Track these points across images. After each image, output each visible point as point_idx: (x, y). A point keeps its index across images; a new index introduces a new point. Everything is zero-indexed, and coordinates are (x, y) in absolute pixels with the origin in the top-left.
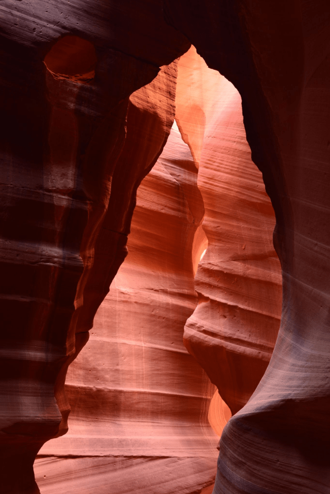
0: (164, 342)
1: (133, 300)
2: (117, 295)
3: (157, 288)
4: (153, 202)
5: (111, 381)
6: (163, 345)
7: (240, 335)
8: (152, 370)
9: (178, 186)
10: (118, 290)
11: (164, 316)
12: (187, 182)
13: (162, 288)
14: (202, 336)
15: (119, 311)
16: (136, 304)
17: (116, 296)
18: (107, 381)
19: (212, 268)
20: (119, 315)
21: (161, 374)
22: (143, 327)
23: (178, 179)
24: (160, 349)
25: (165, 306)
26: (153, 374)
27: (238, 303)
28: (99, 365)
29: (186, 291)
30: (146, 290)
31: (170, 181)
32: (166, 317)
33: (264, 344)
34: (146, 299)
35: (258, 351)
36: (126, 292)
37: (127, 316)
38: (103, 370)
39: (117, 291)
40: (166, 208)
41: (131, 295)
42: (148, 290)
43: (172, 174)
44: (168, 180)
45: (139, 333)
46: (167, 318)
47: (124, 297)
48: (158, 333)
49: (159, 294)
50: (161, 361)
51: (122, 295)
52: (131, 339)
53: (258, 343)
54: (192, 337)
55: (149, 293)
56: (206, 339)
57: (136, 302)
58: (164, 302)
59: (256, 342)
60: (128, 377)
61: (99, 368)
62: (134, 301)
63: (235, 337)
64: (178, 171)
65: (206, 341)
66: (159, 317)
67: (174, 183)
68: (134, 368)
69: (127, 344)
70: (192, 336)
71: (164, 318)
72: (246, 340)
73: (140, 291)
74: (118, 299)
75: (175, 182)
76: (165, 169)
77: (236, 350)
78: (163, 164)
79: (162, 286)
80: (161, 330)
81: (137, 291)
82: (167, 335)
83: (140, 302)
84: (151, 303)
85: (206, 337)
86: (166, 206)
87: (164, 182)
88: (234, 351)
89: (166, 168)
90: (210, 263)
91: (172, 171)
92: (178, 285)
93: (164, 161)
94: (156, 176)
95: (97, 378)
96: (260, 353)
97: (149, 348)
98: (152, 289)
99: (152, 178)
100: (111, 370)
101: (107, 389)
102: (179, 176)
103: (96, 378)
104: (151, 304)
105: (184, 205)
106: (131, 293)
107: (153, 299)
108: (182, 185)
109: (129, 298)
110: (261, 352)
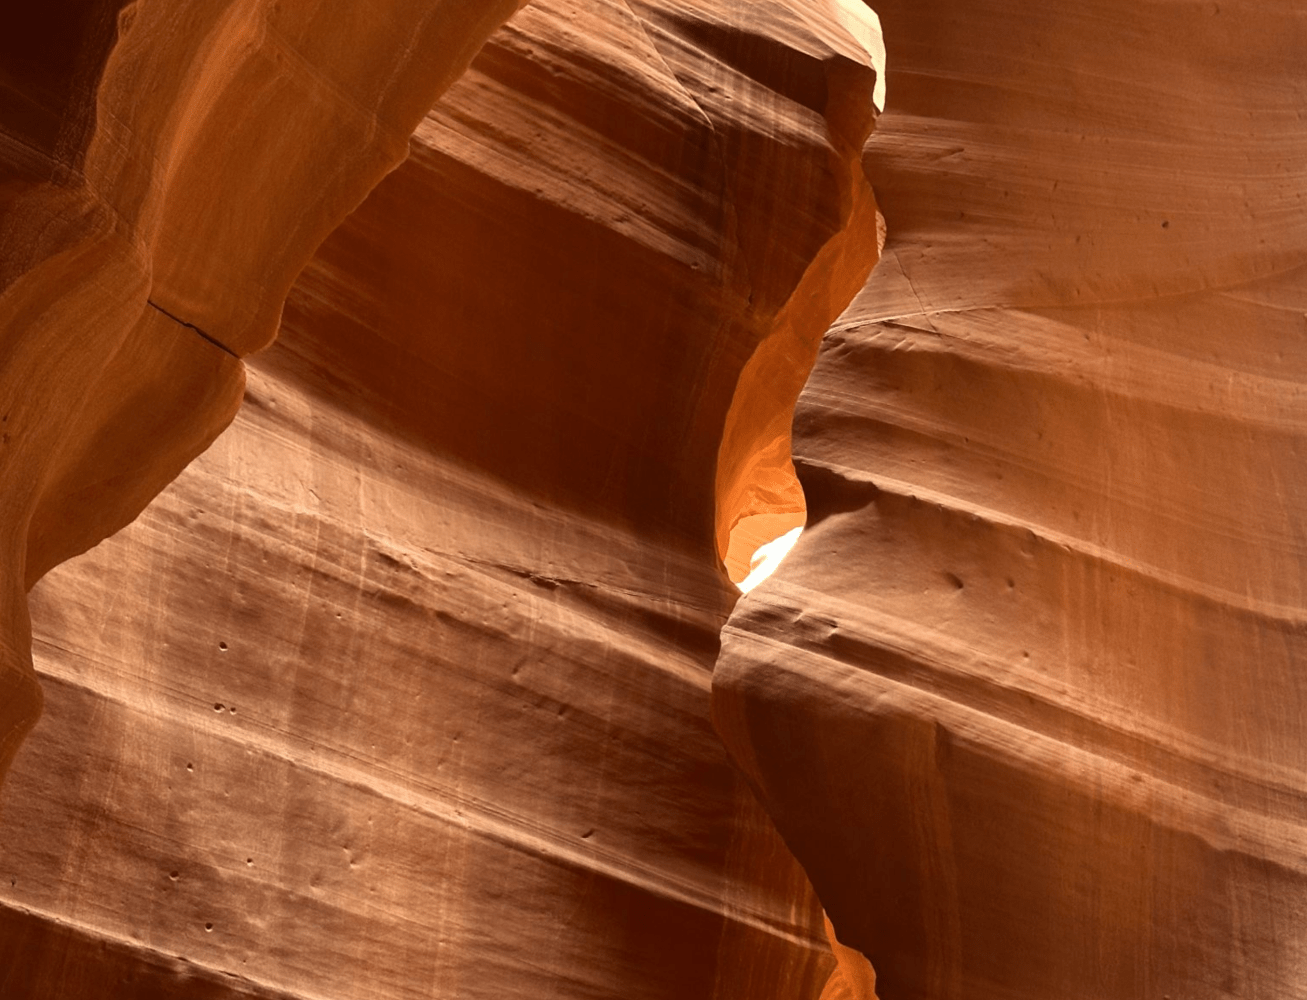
0: (551, 824)
1: (435, 602)
2: (364, 563)
3: (548, 573)
4: (586, 182)
5: (273, 951)
6: (544, 834)
7: (1030, 673)
8: (475, 945)
9: (705, 129)
10: (371, 542)
11: (565, 701)
12: (745, 121)
13: (571, 577)
14: (824, 668)
15: (362, 635)
16: (441, 627)
17: (356, 569)
18: (252, 945)
19: (899, 345)
20: (359, 654)
21: (515, 971)
22: (458, 735)
23: (704, 99)
24: (531, 852)
25: (574, 653)
26: (480, 962)
27: (1027, 518)
28: (225, 857)
29: (678, 608)
30: (493, 570)
31: (675, 102)
32: (577, 704)
33: (1164, 740)
34: (493, 607)
35: (1126, 771)
36: (407, 561)
37: (396, 667)
38: (238, 885)
39: (366, 546)
40: (640, 221)
41: (427, 581)
42: (505, 576)
43: (684, 79)
44: (664, 96)
45: (441, 761)
46: (578, 712)
47: (396, 582)
48: (528, 777)
49: (552, 598)
50: (525, 907)
51: (385, 571)
52: (396, 778)
53: (1128, 727)
54: (764, 673)
55: (511, 589)
56: (846, 684)
57: (443, 616)
58: (575, 634)
59: (1117, 722)
60: (358, 949)
61: (224, 872)
62: (437, 607)
63: (1007, 682)
64: (714, 70)
65: (845, 694)
66: (543, 701)
67: (688, 116)
68: (395, 914)
69: (380, 796)
70: (767, 666)
71: (564, 709)
72: (1064, 702)
73: (469, 571)
74: (362, 580)
75: (692, 111)
76: (654, 53)
77: (1011, 750)
78: (649, 31)
79: (571, 568)
80: (547, 762)
81: (454, 568)
82: (572, 790)
83: (465, 616)
84: (514, 630)
85: (844, 675)
86: (638, 211)
87: (644, 103)
88: (998, 752)
89: (659, 49)
90: (889, 325)
91: (682, 66)
92: (644, 576)
93: (655, 21)
94: (616, 70)
95: (205, 917)
96: (1137, 779)
97: (477, 833)
98: (526, 575)
99: (596, 77)
100: (284, 899)
101: (247, 983)
102: (713, 90)
103: (198, 916)
104: (514, 636)
105: (716, 220)
106: (426, 568)
107: (526, 614)
108: (719, 126)
109: (415, 588)
110: (1144, 775)
